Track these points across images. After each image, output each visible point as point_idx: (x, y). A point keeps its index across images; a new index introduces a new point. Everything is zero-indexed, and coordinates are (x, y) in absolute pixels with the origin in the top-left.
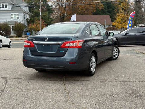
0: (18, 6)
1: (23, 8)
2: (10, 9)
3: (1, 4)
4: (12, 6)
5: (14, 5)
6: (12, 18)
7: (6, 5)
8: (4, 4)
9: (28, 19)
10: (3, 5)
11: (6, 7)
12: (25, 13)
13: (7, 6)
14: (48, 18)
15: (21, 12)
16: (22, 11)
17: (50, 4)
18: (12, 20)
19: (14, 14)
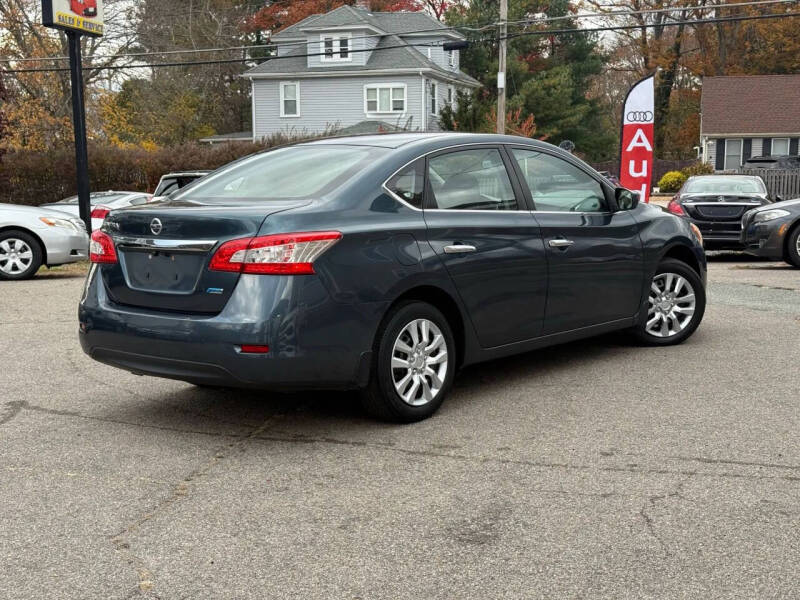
0: (402, 43)
1: (429, 52)
2: (362, 60)
3: (322, 37)
4: (374, 47)
5: (383, 37)
6: (369, 109)
7: (344, 42)
8: (336, 37)
9: (448, 108)
10: (329, 44)
11: (344, 53)
12: (436, 78)
13: (350, 48)
14: (570, 101)
15: (417, 75)
16: (421, 70)
17: (587, 22)
18: (370, 116)
19: (378, 85)
